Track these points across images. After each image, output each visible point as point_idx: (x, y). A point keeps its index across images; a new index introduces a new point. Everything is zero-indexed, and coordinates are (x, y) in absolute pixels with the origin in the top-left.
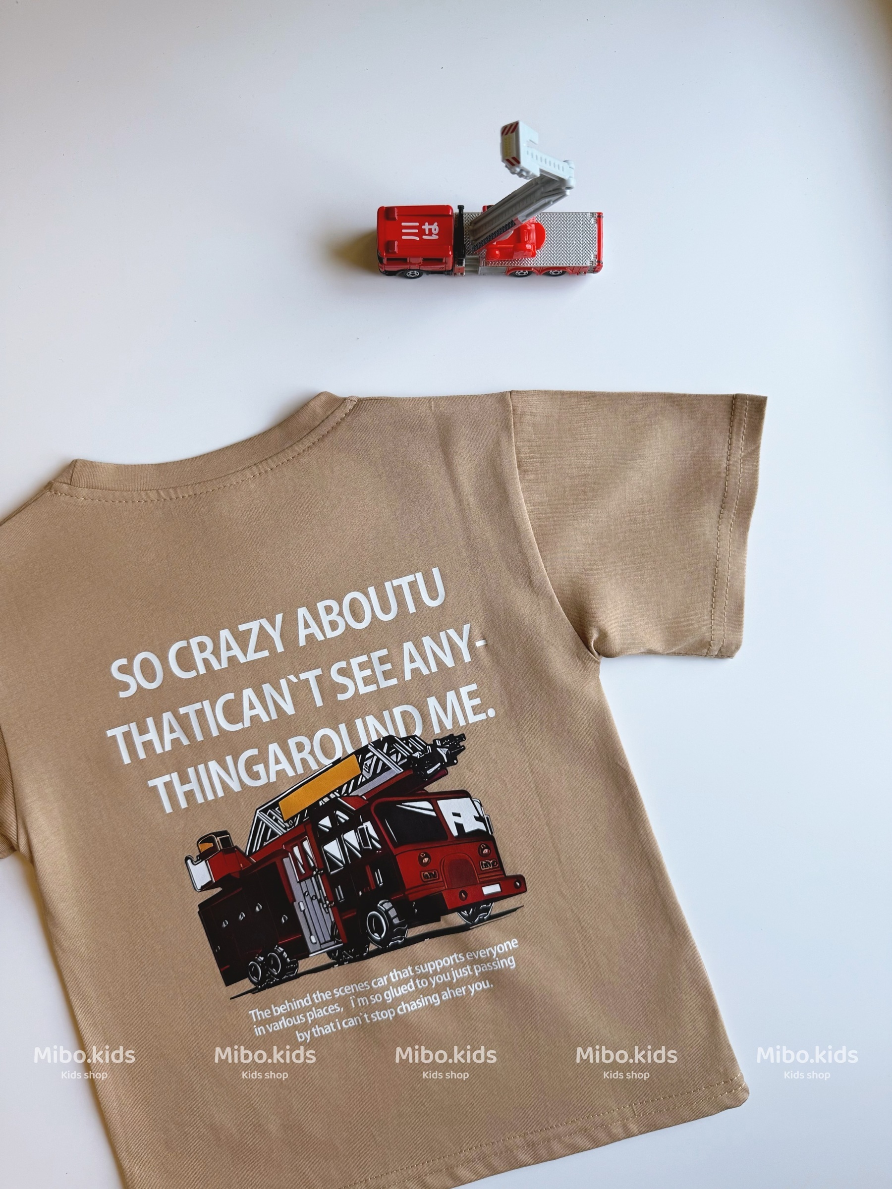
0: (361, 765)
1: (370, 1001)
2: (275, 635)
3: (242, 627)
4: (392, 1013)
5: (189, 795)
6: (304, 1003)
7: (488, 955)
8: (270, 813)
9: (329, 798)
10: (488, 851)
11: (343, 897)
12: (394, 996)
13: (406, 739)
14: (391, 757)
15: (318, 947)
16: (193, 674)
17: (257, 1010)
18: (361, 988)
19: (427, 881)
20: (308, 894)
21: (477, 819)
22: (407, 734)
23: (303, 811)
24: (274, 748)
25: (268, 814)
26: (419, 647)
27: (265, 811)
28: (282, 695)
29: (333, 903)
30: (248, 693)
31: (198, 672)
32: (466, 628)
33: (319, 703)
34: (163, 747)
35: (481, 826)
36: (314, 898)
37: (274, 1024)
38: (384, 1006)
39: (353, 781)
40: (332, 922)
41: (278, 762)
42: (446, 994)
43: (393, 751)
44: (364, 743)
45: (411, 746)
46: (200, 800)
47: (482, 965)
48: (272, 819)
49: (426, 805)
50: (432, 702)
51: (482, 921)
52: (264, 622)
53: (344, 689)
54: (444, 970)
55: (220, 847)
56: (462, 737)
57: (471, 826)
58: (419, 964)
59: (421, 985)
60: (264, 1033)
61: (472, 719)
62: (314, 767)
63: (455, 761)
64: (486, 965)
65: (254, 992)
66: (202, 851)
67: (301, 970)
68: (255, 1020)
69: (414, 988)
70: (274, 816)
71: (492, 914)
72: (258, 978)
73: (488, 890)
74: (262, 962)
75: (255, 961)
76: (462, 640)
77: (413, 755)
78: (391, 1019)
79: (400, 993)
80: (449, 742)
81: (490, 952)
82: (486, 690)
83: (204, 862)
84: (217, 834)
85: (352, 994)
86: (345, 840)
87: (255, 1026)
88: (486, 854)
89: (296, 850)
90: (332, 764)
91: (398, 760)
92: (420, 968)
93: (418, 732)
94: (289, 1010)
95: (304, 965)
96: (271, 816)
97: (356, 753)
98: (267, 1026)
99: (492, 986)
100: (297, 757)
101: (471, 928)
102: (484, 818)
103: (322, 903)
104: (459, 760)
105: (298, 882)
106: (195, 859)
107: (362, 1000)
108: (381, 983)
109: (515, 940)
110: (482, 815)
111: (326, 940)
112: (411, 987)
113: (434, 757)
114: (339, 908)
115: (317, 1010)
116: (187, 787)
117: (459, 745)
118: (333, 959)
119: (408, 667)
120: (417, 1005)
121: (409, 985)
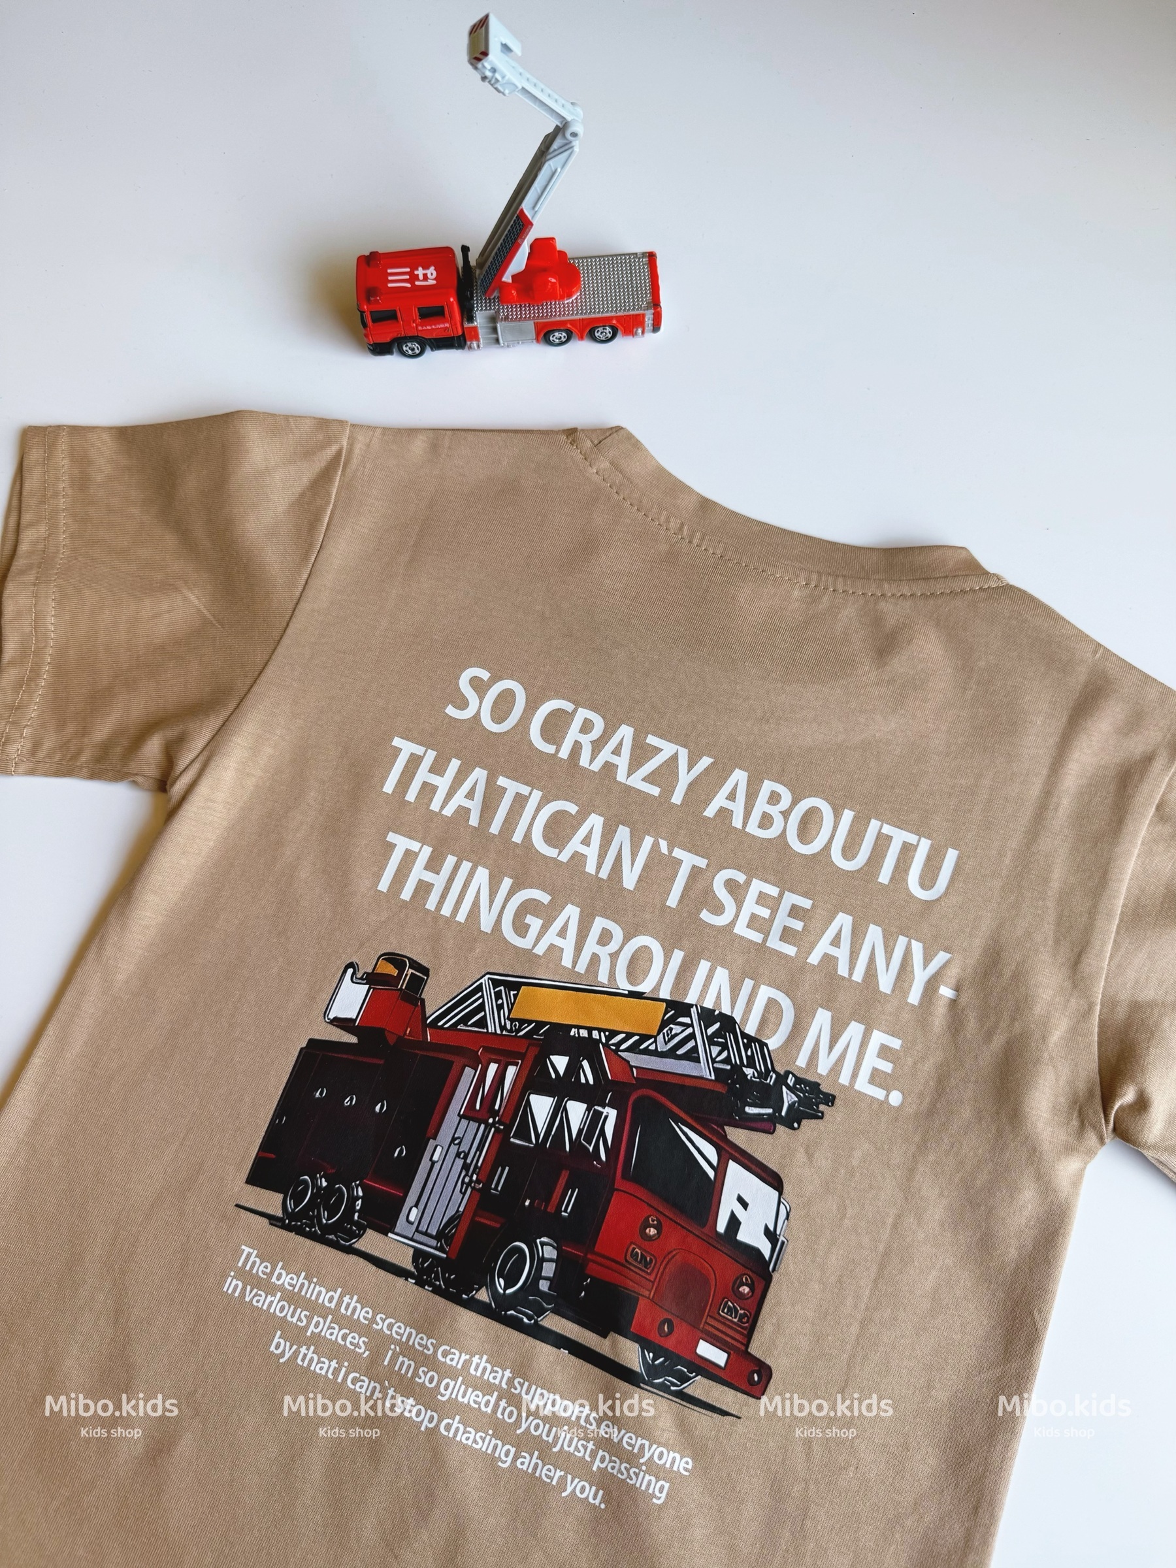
0: (664, 1024)
1: (416, 1374)
2: (685, 778)
3: (652, 740)
4: (431, 1419)
5: (423, 888)
6: (324, 1298)
7: (636, 1451)
8: (501, 990)
9: (590, 1034)
10: (748, 1293)
11: (499, 1188)
12: (454, 1396)
13: (750, 1040)
14: (712, 1047)
15: (410, 1231)
16: (550, 749)
17: (256, 1252)
18: (419, 1344)
19: (630, 1264)
20: (459, 1144)
21: (767, 1230)
22: (756, 1034)
23: (544, 1024)
24: (572, 912)
25: (497, 990)
26: (858, 934)
27: (496, 983)
28: (634, 855)
29: (481, 1186)
30: (595, 822)
31: (558, 751)
32: (942, 957)
33: (673, 901)
34: (442, 807)
35: (765, 1247)
36: (462, 1156)
37: (259, 1292)
38: (427, 1398)
39: (637, 1038)
40: (458, 1211)
41: (562, 933)
42: (527, 1461)
43: (720, 1040)
44: (690, 999)
45: (749, 1053)
46: (431, 905)
47: (613, 1458)
48: (496, 1001)
49: (711, 1152)
50: (823, 1018)
51: (664, 1388)
52: (683, 754)
53: (718, 909)
54: (554, 1421)
55: (403, 984)
56: (830, 1100)
57: (751, 1235)
58: (525, 1379)
59: (503, 1414)
60: (237, 1294)
61: (863, 1085)
62: (603, 977)
63: (796, 1125)
64: (621, 1464)
65: (274, 1222)
66: (378, 971)
67: (361, 1244)
68: (240, 1264)
69: (489, 1410)
70: (502, 999)
71: (685, 1391)
72: (295, 1208)
73: (706, 1350)
74: (320, 1188)
75: (314, 1179)
76: (925, 969)
77: (744, 1069)
78: (423, 1429)
79: (465, 1400)
80: (807, 1091)
81: (642, 1447)
82: (910, 1061)
83: (367, 986)
84: (415, 965)
85: (399, 1343)
86: (565, 1109)
87: (232, 1274)
88: (742, 1294)
89: (493, 1068)
90: (627, 992)
91: (718, 1059)
92: (522, 1385)
93: (773, 1043)
94: (296, 1290)
95: (370, 1241)
96: (498, 995)
97: (671, 1004)
98: (249, 1288)
99: (603, 1506)
100: (591, 946)
101: (642, 1385)
102: (778, 1240)
103: (467, 1171)
104: (802, 1127)
105: (459, 1115)
106: (359, 976)
107: (405, 1364)
108: (452, 1360)
109: (690, 1461)
110: (778, 1233)
111: (429, 1231)
112: (487, 1404)
113: (769, 1096)
114: (483, 1200)
115: (332, 1325)
116: (429, 877)
117: (818, 1107)
118: (415, 1267)
119: (823, 946)
120: (475, 1441)
121: (487, 1397)
